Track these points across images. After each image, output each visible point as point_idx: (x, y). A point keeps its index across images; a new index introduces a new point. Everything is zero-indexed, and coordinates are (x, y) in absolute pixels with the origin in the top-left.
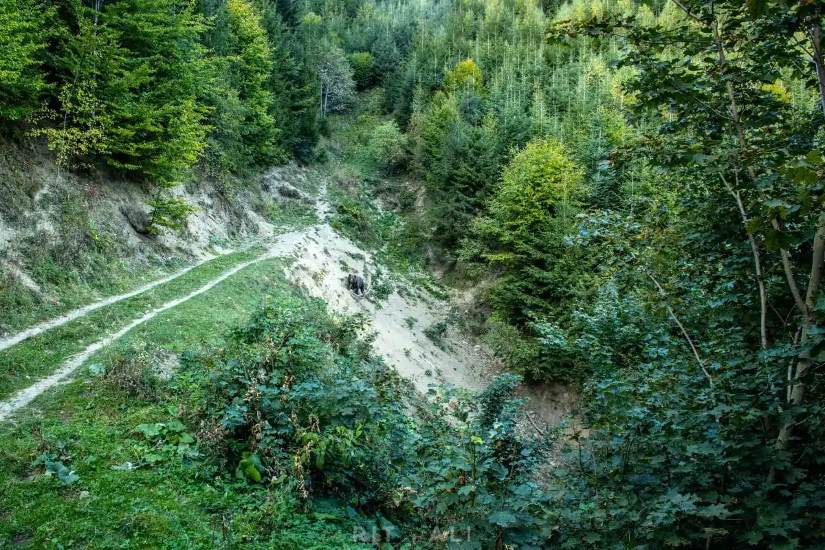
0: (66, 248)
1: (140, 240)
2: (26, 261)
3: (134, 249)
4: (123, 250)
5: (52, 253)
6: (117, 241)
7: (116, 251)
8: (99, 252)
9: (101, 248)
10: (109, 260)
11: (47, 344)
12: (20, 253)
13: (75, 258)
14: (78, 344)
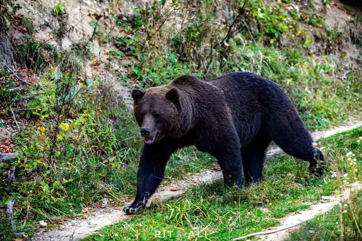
0: (203, 34)
1: (349, 18)
2: (126, 62)
3: (339, 35)
4: (317, 39)
5: (176, 44)
6: (301, 20)
7: (303, 40)
8: (267, 43)
9: (271, 35)
10: (291, 60)
11: (197, 213)
12: (114, 49)
13: (223, 54)
14: (260, 214)
